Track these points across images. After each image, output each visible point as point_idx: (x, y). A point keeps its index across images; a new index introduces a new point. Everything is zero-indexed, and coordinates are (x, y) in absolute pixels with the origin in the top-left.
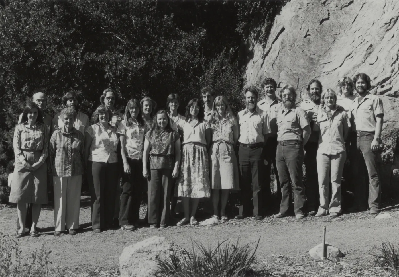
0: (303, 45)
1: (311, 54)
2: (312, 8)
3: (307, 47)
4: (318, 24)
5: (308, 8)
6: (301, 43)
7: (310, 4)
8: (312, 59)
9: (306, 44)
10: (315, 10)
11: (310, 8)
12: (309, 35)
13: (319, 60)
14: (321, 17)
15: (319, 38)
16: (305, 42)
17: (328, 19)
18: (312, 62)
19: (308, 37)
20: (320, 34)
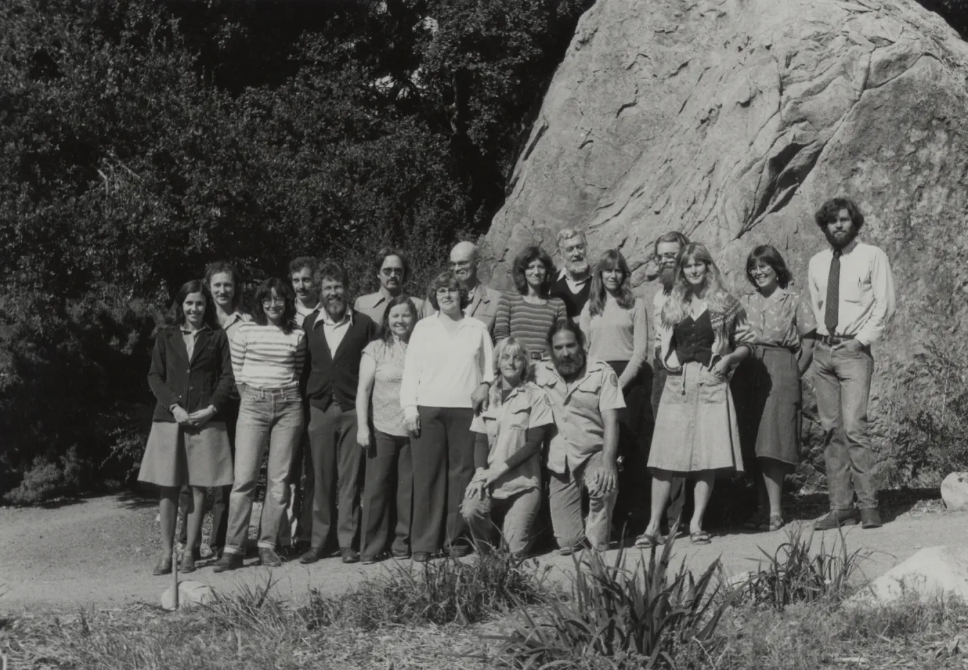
0: (576, 165)
1: (587, 185)
2: (605, 81)
3: (582, 169)
4: (612, 118)
5: (596, 81)
6: (570, 161)
7: (600, 73)
8: (584, 196)
9: (581, 163)
10: (610, 86)
11: (601, 80)
12: (591, 141)
13: (599, 199)
14: (620, 101)
15: (610, 149)
16: (580, 158)
17: (634, 104)
18: (584, 204)
19: (588, 145)
20: (614, 140)
